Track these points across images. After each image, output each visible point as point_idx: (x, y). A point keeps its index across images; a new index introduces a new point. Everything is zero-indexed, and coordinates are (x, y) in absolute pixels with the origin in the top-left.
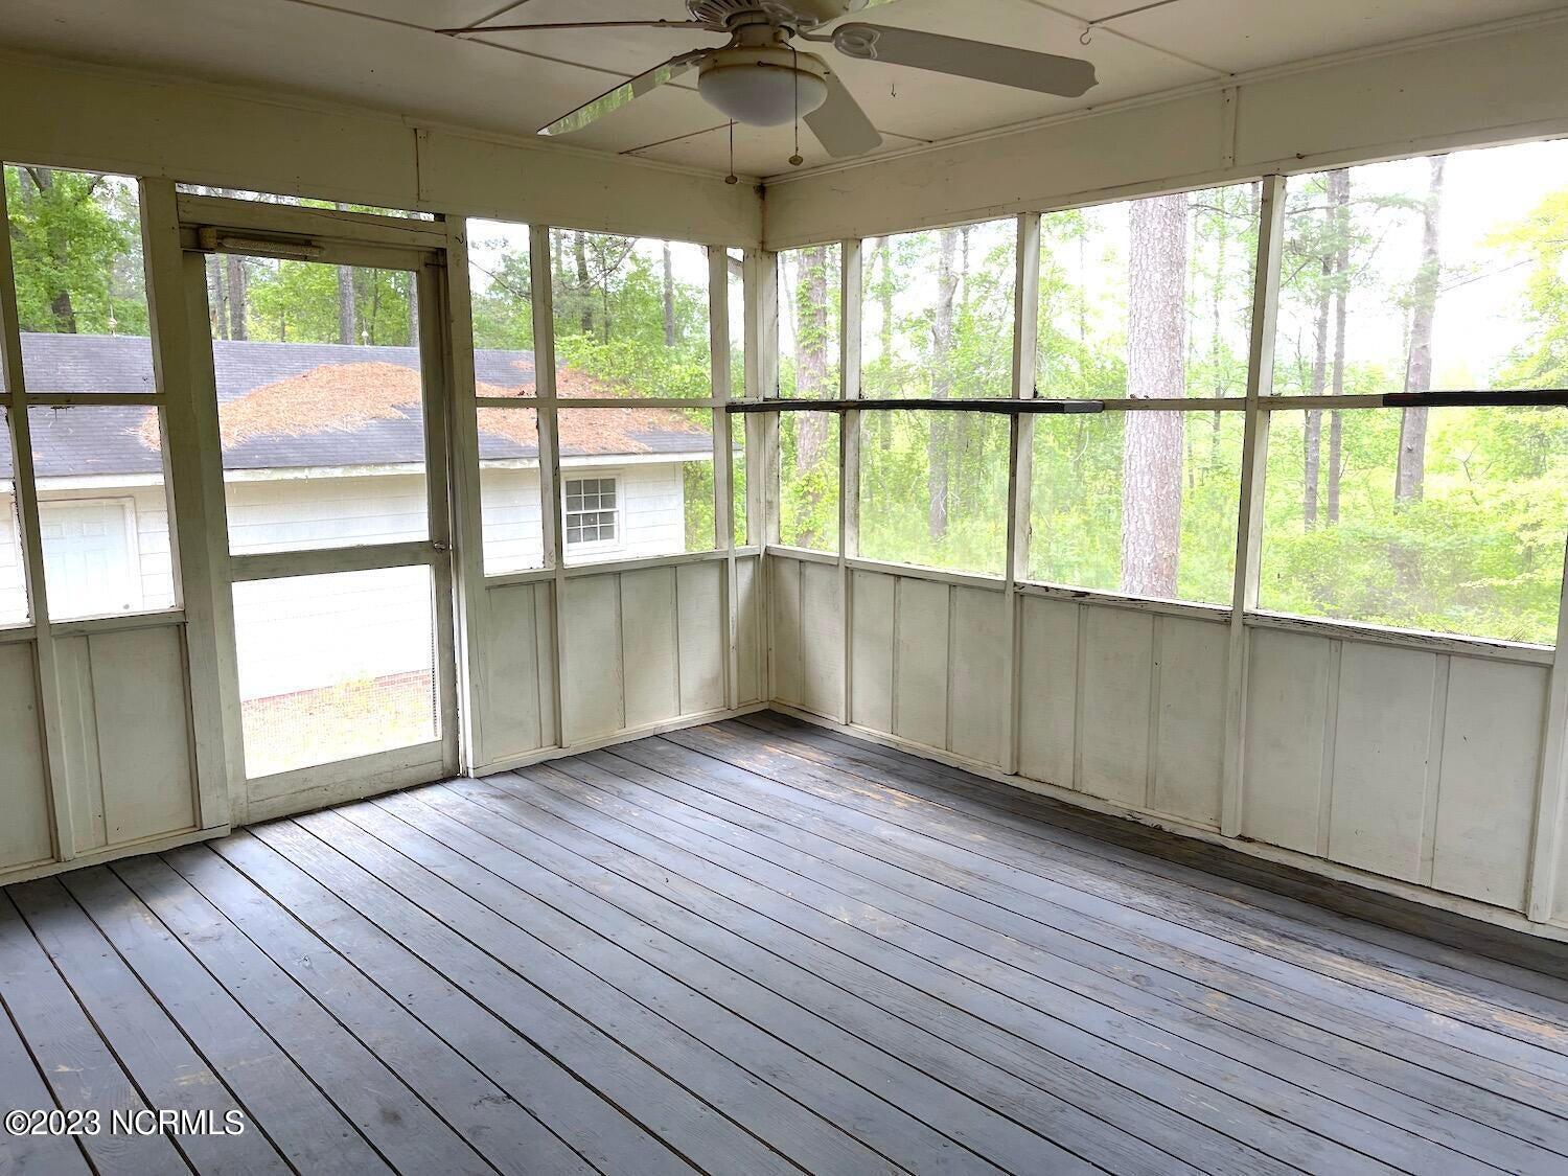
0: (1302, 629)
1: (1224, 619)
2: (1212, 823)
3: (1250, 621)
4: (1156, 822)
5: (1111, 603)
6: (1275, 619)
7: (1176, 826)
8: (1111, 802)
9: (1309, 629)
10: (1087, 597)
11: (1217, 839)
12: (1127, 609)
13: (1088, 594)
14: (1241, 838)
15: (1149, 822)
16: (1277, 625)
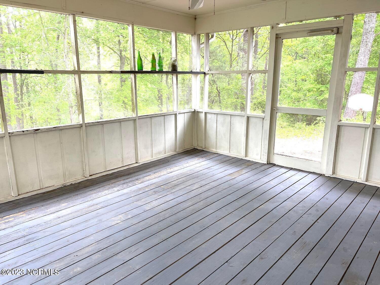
0: (98, 124)
1: (81, 126)
2: (82, 176)
3: (87, 125)
4: (70, 183)
5: (48, 130)
6: (92, 123)
7: (76, 181)
8: (55, 185)
9: (99, 123)
10: (39, 130)
11: (86, 179)
12: (53, 130)
13: (39, 129)
14: (90, 176)
15: (68, 184)
16: (93, 124)
